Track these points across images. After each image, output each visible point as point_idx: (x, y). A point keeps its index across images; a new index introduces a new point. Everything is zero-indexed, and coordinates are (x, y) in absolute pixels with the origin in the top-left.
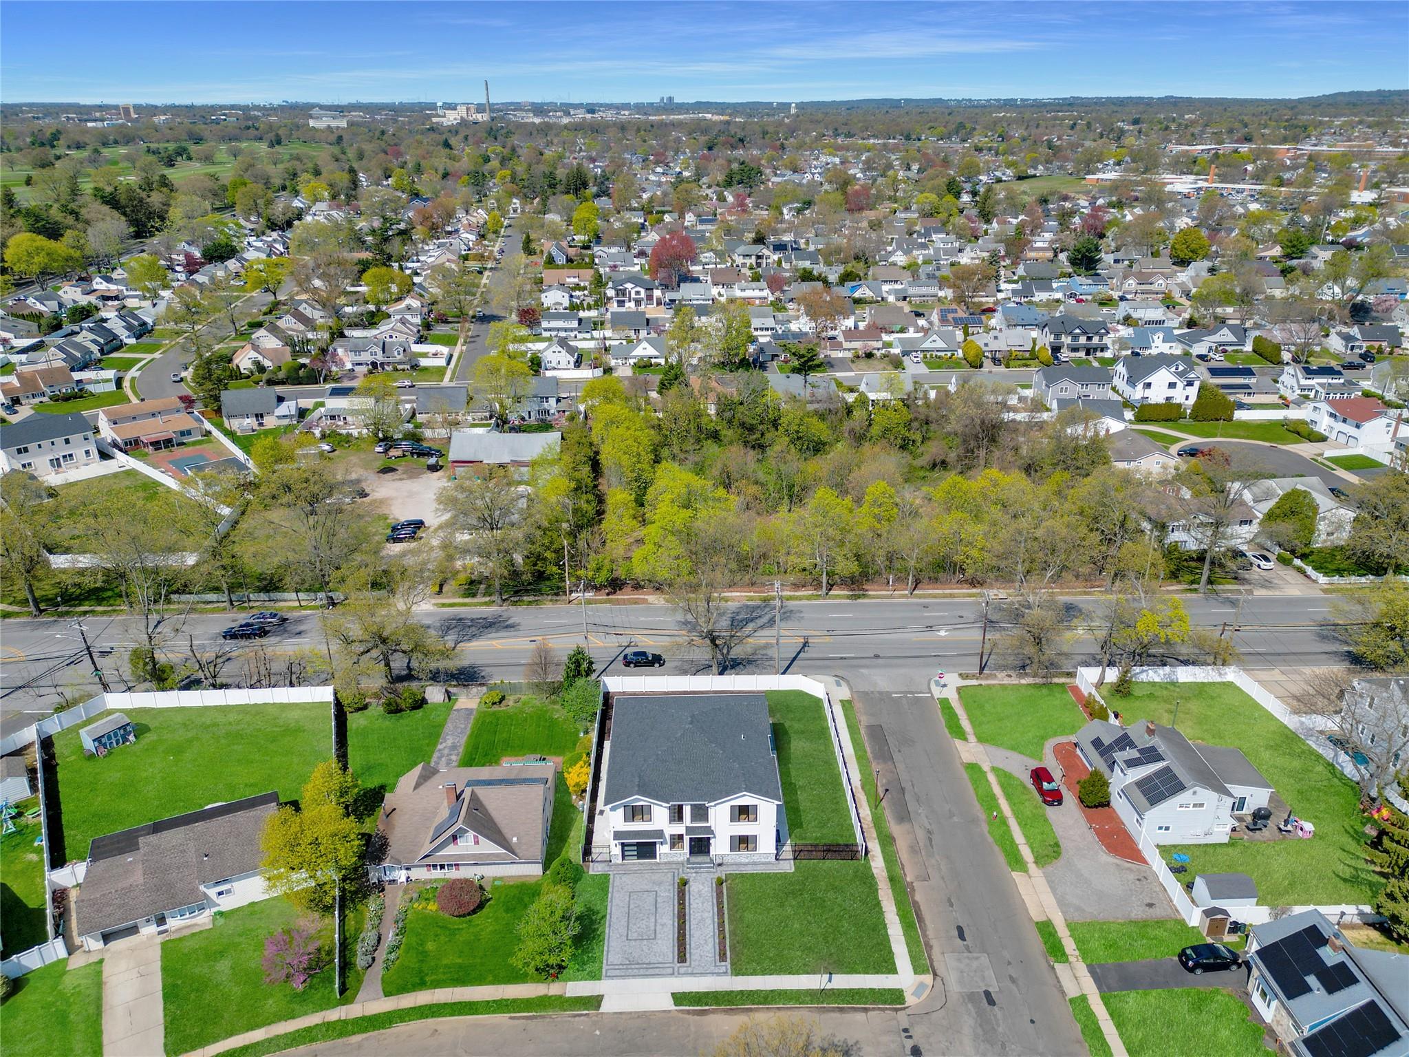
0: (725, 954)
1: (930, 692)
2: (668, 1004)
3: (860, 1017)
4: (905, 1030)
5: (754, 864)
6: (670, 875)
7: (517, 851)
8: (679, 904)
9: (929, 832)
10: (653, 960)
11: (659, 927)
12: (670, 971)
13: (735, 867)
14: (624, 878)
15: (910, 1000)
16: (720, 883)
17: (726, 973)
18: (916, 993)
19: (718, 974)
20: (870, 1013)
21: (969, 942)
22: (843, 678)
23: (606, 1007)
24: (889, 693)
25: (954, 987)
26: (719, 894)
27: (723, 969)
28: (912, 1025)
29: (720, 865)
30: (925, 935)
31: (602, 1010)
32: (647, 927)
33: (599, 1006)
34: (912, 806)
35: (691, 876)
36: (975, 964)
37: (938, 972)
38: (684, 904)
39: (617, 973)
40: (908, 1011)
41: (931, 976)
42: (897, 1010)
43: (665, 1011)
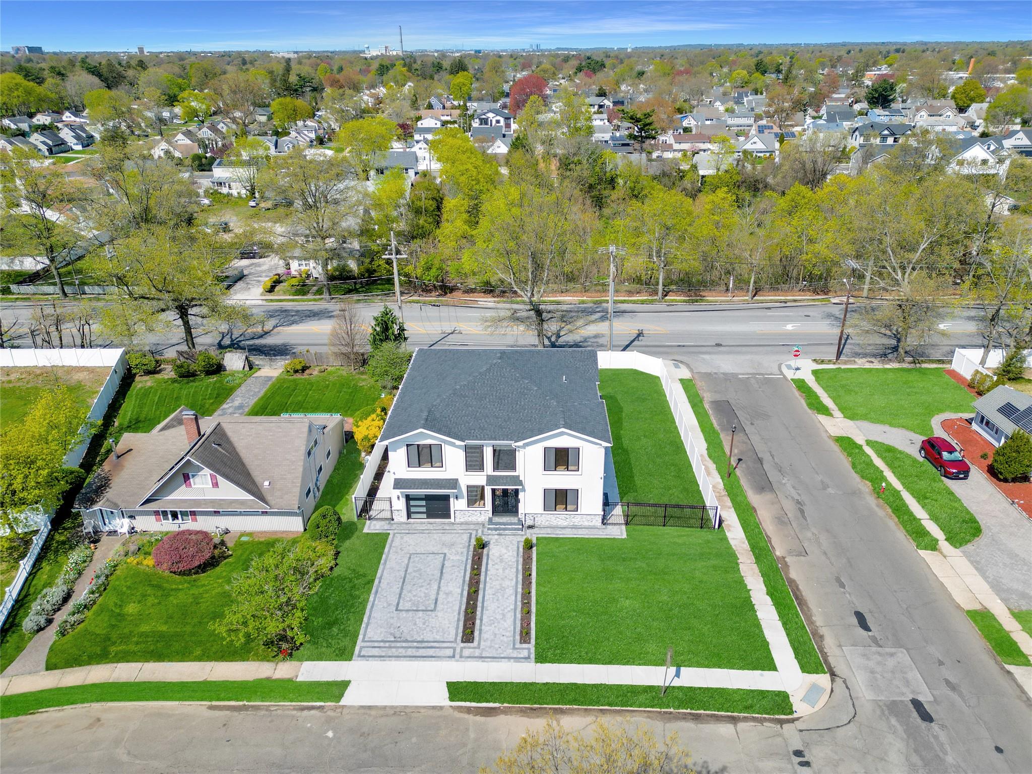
0: (528, 633)
1: (782, 373)
2: (441, 698)
3: (726, 730)
4: (798, 753)
5: (575, 527)
6: (466, 537)
7: (269, 498)
8: (473, 569)
9: (798, 502)
10: (428, 636)
11: (441, 596)
12: (449, 652)
13: (549, 530)
14: (407, 538)
15: (800, 708)
16: (529, 546)
17: (527, 658)
18: (808, 700)
19: (517, 659)
20: (741, 726)
21: (875, 631)
22: (681, 362)
23: (350, 699)
24: (735, 375)
25: (865, 693)
26: (527, 560)
27: (525, 653)
28: (807, 745)
29: (530, 527)
30: (811, 623)
31: (344, 702)
32: (426, 595)
33: (341, 695)
34: (773, 475)
35: (491, 537)
36: (891, 663)
37: (837, 671)
38: (479, 569)
39: (375, 652)
40: (799, 725)
41: (828, 676)
42: (781, 722)
43: (434, 708)
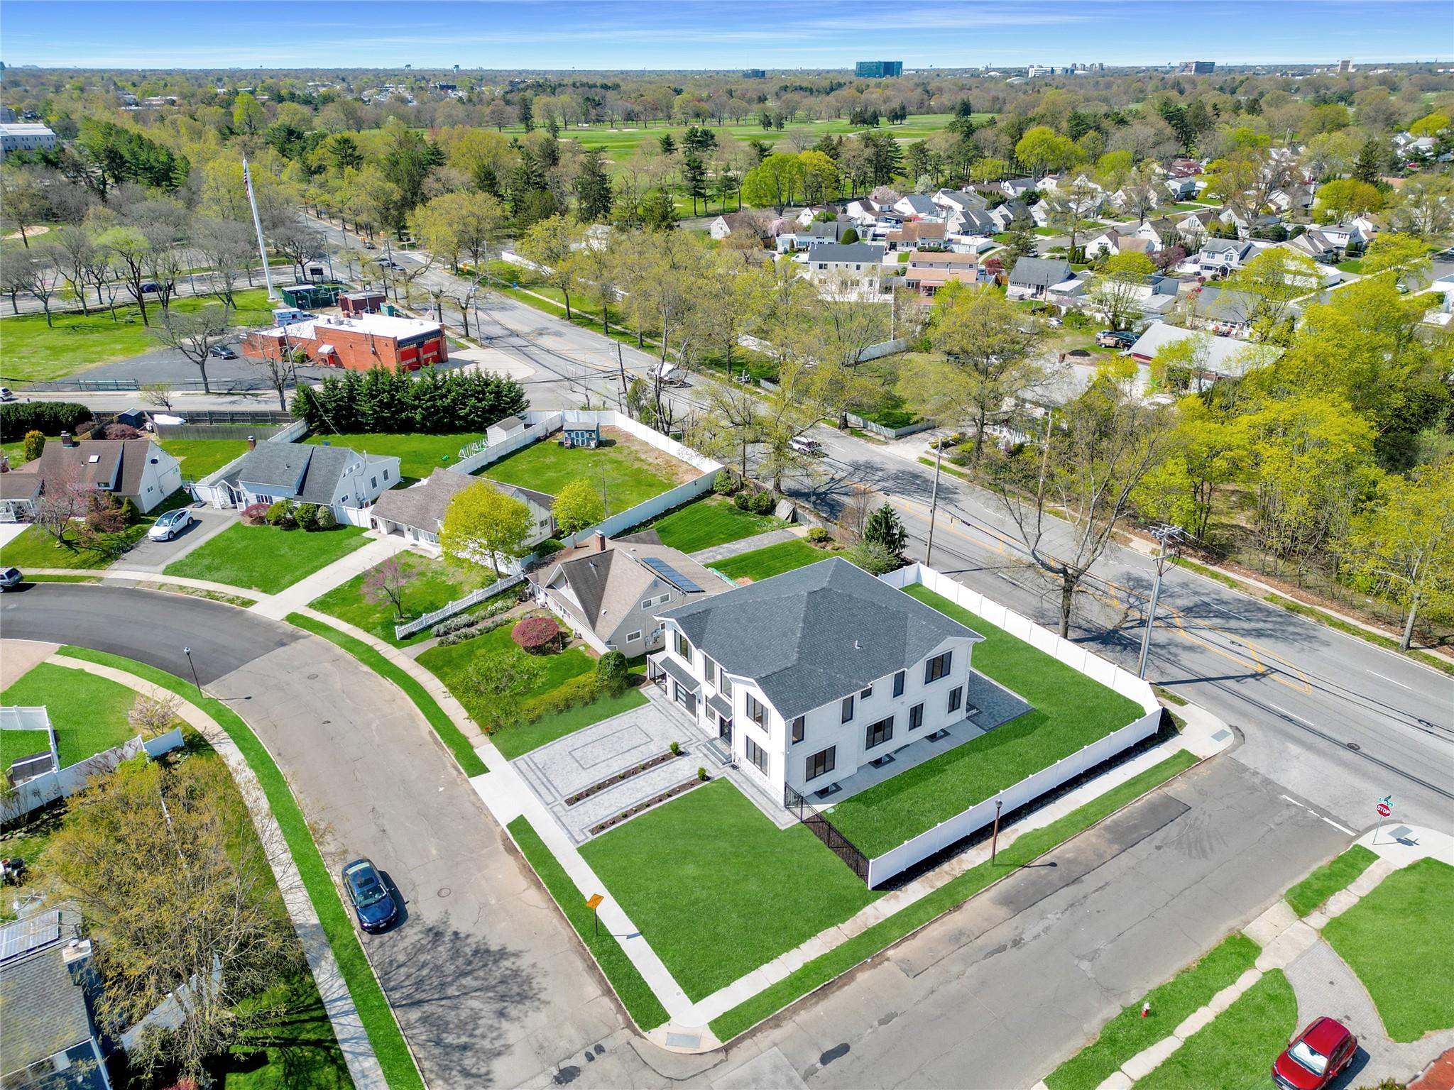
0: (603, 829)
1: (1363, 832)
2: (506, 820)
3: (591, 989)
4: (600, 1049)
5: (763, 792)
7: (598, 624)
8: (647, 764)
9: (1017, 941)
11: (602, 765)
12: (550, 799)
13: (741, 779)
14: (653, 714)
15: (658, 1035)
16: (705, 778)
17: (577, 842)
18: (672, 1038)
19: (572, 837)
20: (606, 1001)
21: (823, 1070)
23: (477, 782)
24: (1281, 790)
25: (717, 1082)
27: (581, 838)
28: (614, 1052)
29: (734, 767)
30: (795, 1010)
32: (597, 757)
33: (475, 775)
34: (1052, 903)
35: (694, 753)
37: (734, 1050)
38: (652, 768)
39: (524, 767)
40: (636, 1041)
41: (719, 1044)
42: (629, 1026)
43: (496, 821)
